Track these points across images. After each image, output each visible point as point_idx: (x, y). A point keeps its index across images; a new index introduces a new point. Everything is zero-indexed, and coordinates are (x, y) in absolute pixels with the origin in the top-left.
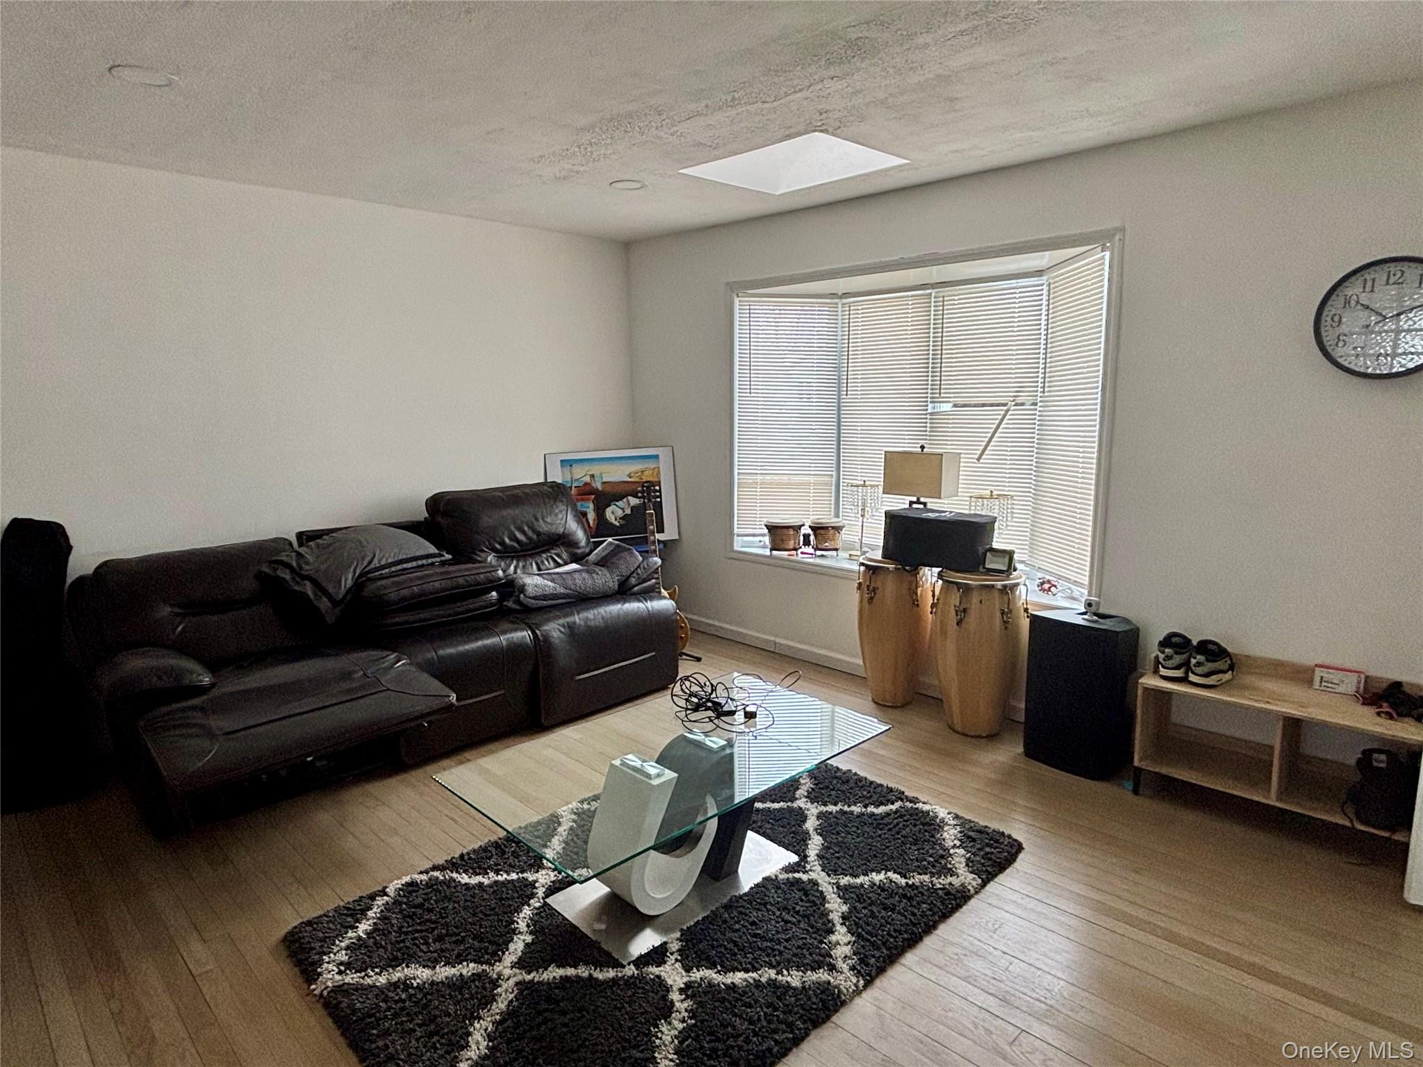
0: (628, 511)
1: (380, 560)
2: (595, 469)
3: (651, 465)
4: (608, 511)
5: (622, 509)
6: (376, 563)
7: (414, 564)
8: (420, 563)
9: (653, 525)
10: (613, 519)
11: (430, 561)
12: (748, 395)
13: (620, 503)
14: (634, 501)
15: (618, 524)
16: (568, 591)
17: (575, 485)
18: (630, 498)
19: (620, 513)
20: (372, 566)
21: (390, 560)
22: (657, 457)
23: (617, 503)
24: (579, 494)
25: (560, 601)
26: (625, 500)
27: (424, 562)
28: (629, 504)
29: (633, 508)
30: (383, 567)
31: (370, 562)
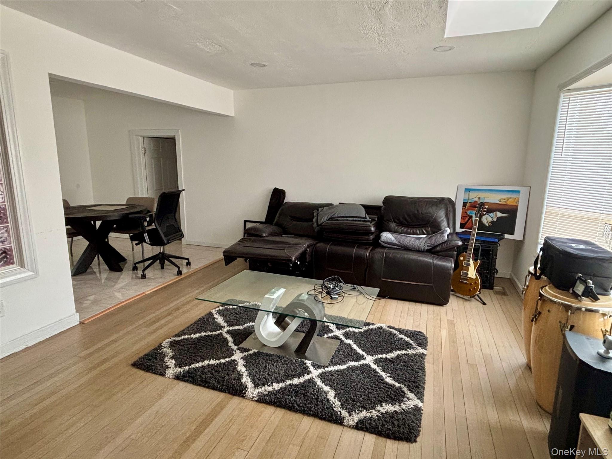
0: (495, 219)
1: (338, 215)
2: (482, 195)
3: (514, 196)
4: (484, 218)
5: (492, 218)
6: (336, 215)
7: (352, 219)
8: (355, 219)
9: (476, 225)
10: (486, 222)
11: (359, 219)
12: (560, 156)
13: (491, 214)
14: (499, 214)
15: (488, 225)
16: (400, 244)
17: (469, 201)
18: (497, 212)
19: (490, 220)
20: (335, 216)
21: (342, 216)
22: (518, 192)
23: (489, 214)
24: (470, 207)
25: (395, 247)
26: (494, 213)
27: (357, 219)
28: (496, 215)
29: (498, 218)
30: (339, 217)
31: (334, 215)
